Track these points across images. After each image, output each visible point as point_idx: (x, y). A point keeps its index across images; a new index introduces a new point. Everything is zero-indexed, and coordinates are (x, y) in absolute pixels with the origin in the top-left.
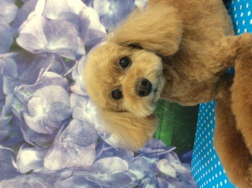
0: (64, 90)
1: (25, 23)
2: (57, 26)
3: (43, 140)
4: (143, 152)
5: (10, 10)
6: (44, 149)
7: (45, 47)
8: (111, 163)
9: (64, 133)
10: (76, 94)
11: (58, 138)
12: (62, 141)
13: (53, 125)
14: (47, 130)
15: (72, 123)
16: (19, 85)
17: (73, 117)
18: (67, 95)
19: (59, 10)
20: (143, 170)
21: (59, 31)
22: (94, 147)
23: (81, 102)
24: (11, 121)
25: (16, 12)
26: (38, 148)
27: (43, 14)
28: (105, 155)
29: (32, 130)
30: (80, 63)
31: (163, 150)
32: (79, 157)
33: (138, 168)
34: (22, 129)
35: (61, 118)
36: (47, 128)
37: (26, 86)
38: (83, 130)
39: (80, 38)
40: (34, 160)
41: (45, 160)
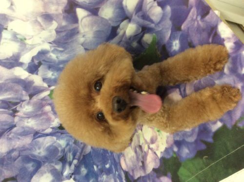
0: (10, 116)
2: (3, 86)
9: (9, 133)
10: (19, 116)
15: (15, 129)
17: (17, 125)
18: (12, 118)
19: (5, 78)
20: (66, 139)
21: (5, 88)
22: (32, 135)
23: (23, 120)
30: (24, 103)
35: (6, 127)
38: (25, 131)
39: (25, 91)
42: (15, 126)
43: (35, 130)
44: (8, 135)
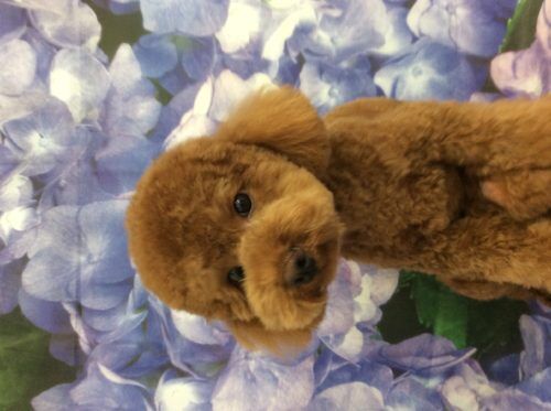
1: (175, 132)
3: (208, 358)
4: (411, 368)
5: (146, 109)
6: (210, 378)
8: (347, 397)
11: (238, 353)
12: (246, 358)
14: (215, 337)
24: (144, 323)
25: (158, 113)
26: (196, 377)
27: (208, 114)
28: (333, 380)
29: (187, 340)
31: (451, 358)
32: (281, 388)
33: (402, 400)
34: (165, 339)
40: (191, 403)
41: (214, 401)
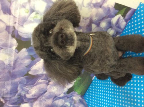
0: (46, 85)
7: (42, 73)
9: (42, 96)
10: (50, 85)
13: (38, 95)
15: (46, 93)
16: (26, 86)
17: (47, 91)
23: (51, 87)
35: (42, 92)
36: (35, 96)
37: (30, 86)
38: (50, 95)
42: (46, 91)
43: (55, 95)
44: (41, 99)
